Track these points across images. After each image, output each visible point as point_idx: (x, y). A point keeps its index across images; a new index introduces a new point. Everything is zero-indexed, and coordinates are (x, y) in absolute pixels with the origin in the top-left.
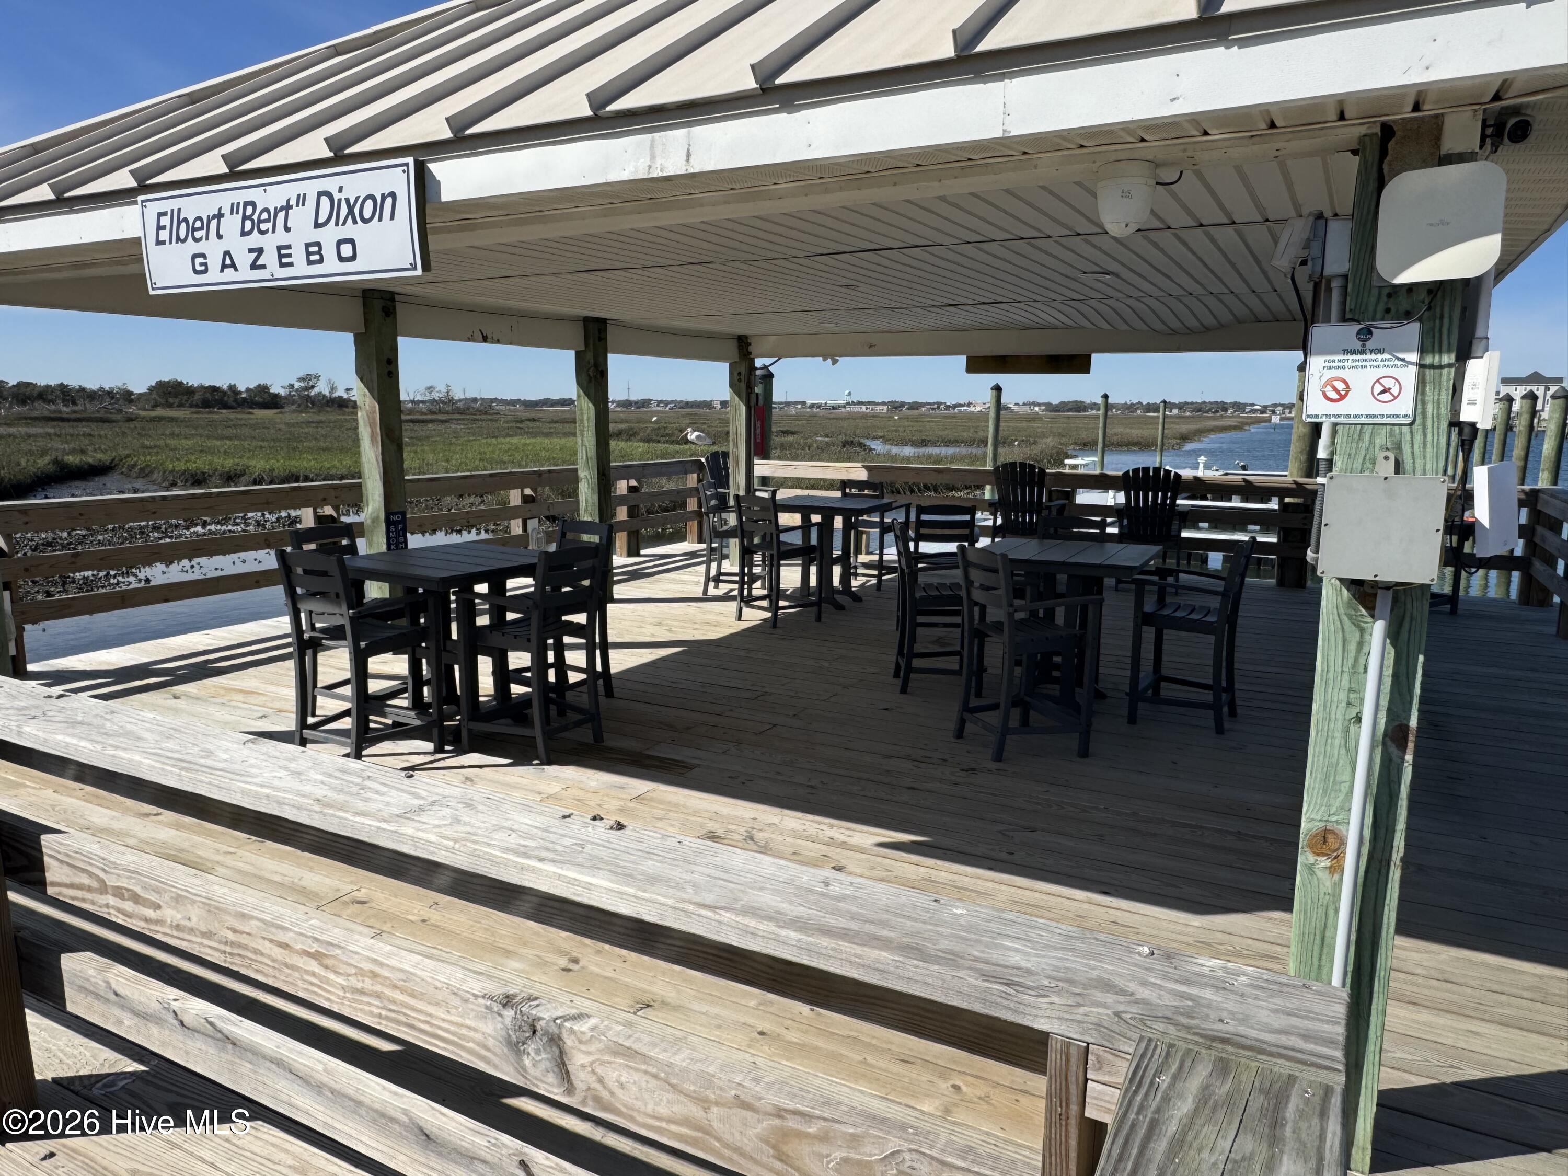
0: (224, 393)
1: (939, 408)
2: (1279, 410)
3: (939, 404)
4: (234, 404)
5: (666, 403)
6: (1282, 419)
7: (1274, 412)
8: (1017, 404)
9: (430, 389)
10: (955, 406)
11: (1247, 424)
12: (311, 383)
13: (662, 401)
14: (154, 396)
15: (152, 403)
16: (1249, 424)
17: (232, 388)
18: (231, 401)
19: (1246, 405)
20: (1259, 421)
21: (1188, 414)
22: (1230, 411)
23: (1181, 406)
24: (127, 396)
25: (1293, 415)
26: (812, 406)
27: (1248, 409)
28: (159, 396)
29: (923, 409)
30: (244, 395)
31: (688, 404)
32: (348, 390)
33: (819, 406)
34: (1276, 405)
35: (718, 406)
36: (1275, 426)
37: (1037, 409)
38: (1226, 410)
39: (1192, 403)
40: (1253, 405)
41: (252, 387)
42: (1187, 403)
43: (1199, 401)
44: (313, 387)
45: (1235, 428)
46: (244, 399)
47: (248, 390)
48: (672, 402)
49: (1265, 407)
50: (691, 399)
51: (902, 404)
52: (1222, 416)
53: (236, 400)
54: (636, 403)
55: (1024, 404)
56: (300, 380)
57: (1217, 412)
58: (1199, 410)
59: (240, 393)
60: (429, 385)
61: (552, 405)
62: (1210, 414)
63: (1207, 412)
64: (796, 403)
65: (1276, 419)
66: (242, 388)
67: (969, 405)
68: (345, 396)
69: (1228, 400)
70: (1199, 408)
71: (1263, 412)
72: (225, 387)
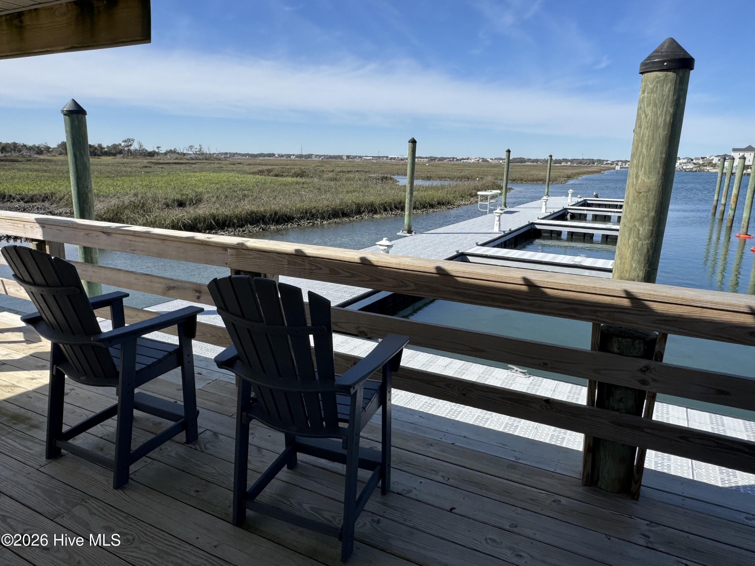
0: (96, 148)
1: (453, 160)
2: (620, 163)
3: (454, 158)
4: (100, 154)
5: (320, 156)
6: (621, 168)
7: (617, 164)
8: (491, 159)
9: (191, 147)
10: (461, 160)
11: (603, 170)
12: (130, 143)
13: (318, 155)
14: (60, 149)
15: (59, 152)
16: (604, 170)
17: (100, 146)
18: (99, 152)
19: (604, 161)
20: (609, 169)
21: (575, 165)
22: (596, 164)
23: (572, 161)
24: (48, 149)
25: (627, 166)
26: (391, 159)
27: (605, 162)
28: (62, 149)
29: (446, 161)
30: (106, 150)
31: (330, 157)
32: (158, 147)
33: (395, 159)
34: (618, 161)
35: (345, 158)
36: (617, 172)
37: (501, 161)
38: (594, 163)
39: (577, 159)
40: (607, 161)
41: (110, 145)
42: (575, 159)
43: (581, 159)
44: (131, 145)
45: (596, 172)
46: (106, 152)
47: (108, 147)
48: (322, 156)
49: (613, 162)
50: (332, 154)
51: (435, 159)
52: (591, 166)
53: (101, 152)
54: (305, 156)
55: (495, 159)
56: (124, 141)
57: (589, 164)
58: (581, 163)
59: (104, 148)
60: (190, 145)
61: (264, 157)
62: (586, 165)
63: (585, 164)
64: (384, 157)
65: (618, 168)
66: (104, 146)
67: (468, 159)
68: (157, 151)
69: (595, 158)
70: (580, 162)
71: (612, 164)
72: (96, 145)
